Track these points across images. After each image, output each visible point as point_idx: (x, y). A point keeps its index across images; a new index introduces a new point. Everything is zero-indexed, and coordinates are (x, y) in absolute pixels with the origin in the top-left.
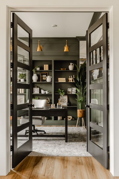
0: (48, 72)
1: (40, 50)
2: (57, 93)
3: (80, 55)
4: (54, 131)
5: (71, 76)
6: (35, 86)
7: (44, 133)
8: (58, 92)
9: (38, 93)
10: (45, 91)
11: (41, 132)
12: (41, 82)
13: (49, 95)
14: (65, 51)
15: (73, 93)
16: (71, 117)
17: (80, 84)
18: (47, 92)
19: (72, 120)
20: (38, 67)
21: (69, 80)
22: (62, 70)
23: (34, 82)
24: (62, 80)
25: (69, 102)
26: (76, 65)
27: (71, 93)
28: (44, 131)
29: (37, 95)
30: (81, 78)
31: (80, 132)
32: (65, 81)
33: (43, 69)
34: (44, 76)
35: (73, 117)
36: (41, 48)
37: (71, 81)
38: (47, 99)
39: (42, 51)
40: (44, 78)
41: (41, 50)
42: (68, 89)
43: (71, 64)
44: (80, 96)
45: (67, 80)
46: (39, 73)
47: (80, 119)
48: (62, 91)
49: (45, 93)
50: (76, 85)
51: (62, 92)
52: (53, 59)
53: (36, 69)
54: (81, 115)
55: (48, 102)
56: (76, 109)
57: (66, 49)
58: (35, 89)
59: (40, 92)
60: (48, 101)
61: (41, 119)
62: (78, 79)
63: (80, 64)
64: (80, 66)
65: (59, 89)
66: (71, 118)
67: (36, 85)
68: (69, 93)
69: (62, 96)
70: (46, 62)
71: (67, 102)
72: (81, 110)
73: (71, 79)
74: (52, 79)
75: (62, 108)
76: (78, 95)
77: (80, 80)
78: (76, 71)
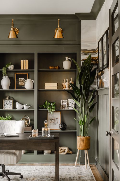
0: (29, 72)
1: (14, 35)
2: (43, 108)
3: (82, 43)
4: (37, 174)
5: (67, 80)
6: (6, 96)
7: (20, 178)
8: (45, 107)
9: (11, 108)
10: (23, 105)
11: (15, 176)
12: (16, 90)
13: (30, 112)
14: (56, 37)
15: (70, 108)
16: (66, 149)
17: (81, 94)
18: (25, 107)
19: (67, 154)
20: (11, 64)
21: (64, 86)
22: (52, 69)
23: (3, 89)
24: (50, 86)
25: (63, 123)
26: (74, 61)
27: (66, 108)
28: (20, 174)
29: (9, 111)
30: (82, 83)
31: (80, 174)
32: (56, 88)
33: (20, 68)
34: (21, 79)
35: (70, 149)
36: (16, 32)
37: (67, 89)
38: (26, 118)
39: (17, 37)
40: (21, 83)
41: (15, 37)
42: (62, 101)
43: (67, 58)
44: (81, 113)
45: (60, 85)
46: (12, 75)
47: (82, 151)
48: (51, 105)
49: (23, 108)
50: (75, 95)
51: (52, 107)
52: (36, 51)
53: (7, 68)
54: (83, 145)
55: (27, 124)
56: (75, 135)
57: (58, 35)
58: (5, 102)
59: (14, 107)
60: (28, 122)
61: (15, 154)
62: (78, 85)
63: (81, 60)
64: (82, 62)
65: (47, 102)
66: (66, 151)
67: (7, 94)
68: (63, 108)
69: (51, 113)
70: (24, 55)
71: (59, 123)
72: (82, 137)
73: (66, 85)
74: (34, 84)
75: (49, 136)
76: (77, 112)
77: (81, 86)
78: (76, 71)
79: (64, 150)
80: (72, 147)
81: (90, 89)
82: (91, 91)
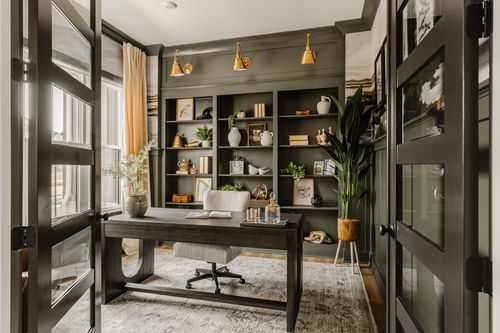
0: (266, 121)
1: (240, 66)
2: (286, 173)
3: (347, 71)
4: (268, 277)
5: (323, 130)
6: (235, 157)
7: (240, 283)
8: (289, 171)
9: (242, 172)
10: (258, 168)
12: (249, 146)
13: (267, 179)
14: (304, 62)
15: (327, 174)
16: (322, 235)
17: (345, 150)
18: (261, 172)
19: (323, 243)
20: (242, 111)
21: (318, 140)
22: (300, 115)
23: (231, 146)
24: (299, 140)
25: (317, 195)
27: (321, 174)
28: (240, 277)
29: (239, 178)
30: (347, 132)
31: (342, 284)
32: (306, 143)
33: (253, 115)
34: (256, 132)
35: (328, 235)
37: (323, 143)
38: (262, 187)
40: (256, 137)
42: (315, 162)
43: (323, 98)
44: (345, 181)
45: (312, 140)
46: (243, 126)
47: (346, 244)
48: (298, 169)
49: (258, 173)
50: (336, 152)
51: (299, 171)
52: (275, 88)
53: (236, 117)
54: (348, 233)
56: (335, 215)
57: (306, 58)
58: (233, 164)
59: (246, 171)
60: (265, 194)
62: (340, 137)
63: (346, 97)
64: (346, 100)
65: (292, 164)
66: (322, 238)
67: (236, 154)
68: (318, 173)
69: (299, 180)
71: (312, 195)
72: (346, 220)
73: (321, 138)
74: (273, 138)
75: (279, 222)
76: (339, 180)
77: (344, 137)
78: (337, 116)
79: (317, 237)
80: (331, 233)
81: (361, 142)
82: (362, 146)
